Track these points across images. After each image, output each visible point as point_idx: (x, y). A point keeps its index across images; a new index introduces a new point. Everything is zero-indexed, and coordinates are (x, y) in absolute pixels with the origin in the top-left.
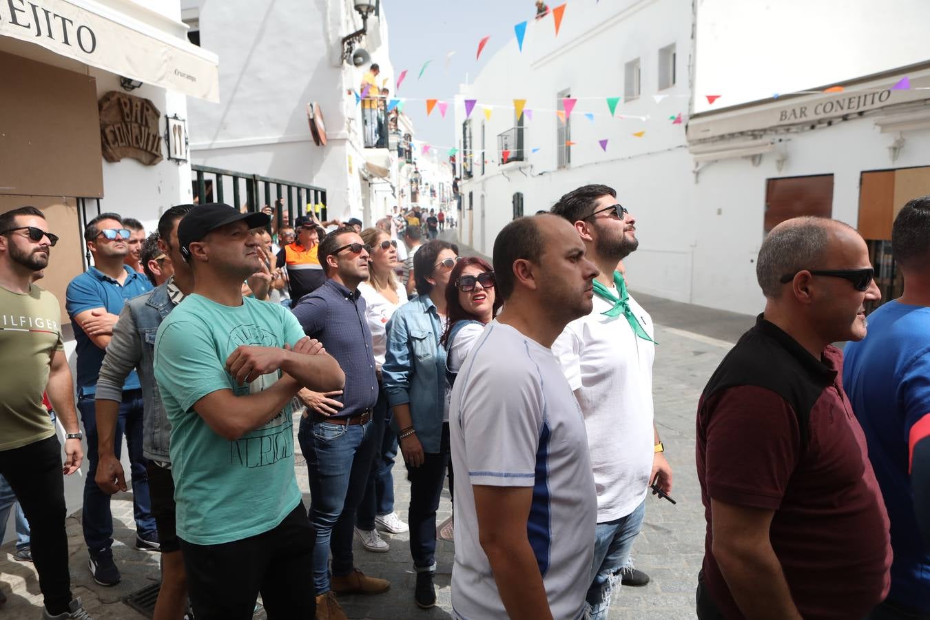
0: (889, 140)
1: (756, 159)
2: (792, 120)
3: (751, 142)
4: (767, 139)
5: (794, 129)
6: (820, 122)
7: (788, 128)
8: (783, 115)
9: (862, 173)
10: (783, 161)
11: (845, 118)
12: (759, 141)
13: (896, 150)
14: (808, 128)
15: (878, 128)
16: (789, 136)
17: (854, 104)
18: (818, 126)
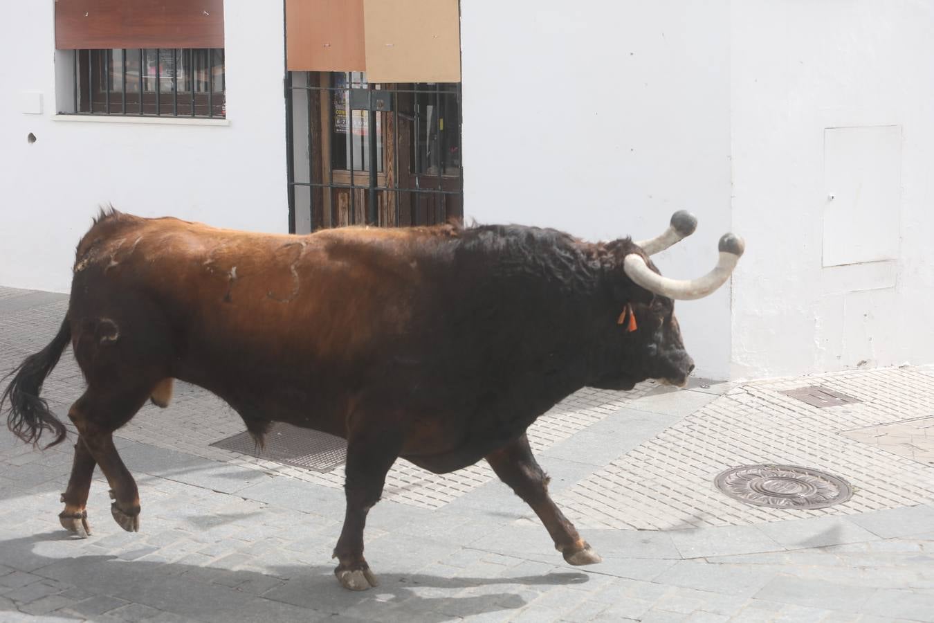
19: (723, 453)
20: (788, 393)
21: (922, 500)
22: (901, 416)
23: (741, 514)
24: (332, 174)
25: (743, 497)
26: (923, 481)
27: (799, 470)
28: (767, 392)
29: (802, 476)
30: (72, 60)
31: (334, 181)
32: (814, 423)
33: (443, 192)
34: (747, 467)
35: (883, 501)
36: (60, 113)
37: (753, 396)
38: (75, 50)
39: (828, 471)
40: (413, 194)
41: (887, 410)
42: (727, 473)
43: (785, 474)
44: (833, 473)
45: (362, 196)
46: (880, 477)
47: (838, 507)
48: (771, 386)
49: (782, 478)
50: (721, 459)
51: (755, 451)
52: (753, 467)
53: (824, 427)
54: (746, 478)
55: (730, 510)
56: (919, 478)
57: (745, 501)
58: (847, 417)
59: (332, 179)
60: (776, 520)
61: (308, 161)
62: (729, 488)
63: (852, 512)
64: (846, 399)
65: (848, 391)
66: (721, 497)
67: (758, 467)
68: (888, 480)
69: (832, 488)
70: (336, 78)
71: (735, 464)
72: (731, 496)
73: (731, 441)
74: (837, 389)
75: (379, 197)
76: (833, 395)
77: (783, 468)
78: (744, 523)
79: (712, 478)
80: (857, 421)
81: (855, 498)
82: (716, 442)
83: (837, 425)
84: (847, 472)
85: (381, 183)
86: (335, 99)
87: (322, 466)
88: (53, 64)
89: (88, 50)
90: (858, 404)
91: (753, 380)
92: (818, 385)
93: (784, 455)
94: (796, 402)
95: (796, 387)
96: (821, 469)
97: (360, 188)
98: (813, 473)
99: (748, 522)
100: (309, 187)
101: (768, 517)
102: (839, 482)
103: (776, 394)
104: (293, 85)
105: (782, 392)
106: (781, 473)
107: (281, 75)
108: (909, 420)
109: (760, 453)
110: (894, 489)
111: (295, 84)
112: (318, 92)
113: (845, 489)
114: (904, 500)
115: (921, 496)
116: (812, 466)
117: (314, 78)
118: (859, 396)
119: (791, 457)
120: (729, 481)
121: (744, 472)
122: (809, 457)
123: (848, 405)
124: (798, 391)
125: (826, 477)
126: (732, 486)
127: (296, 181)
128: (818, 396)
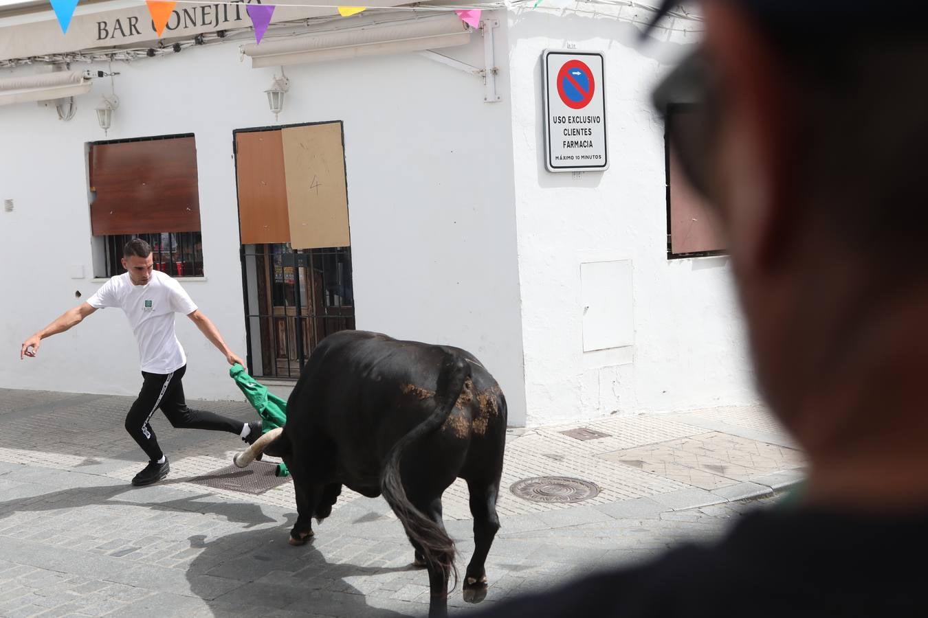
0: (265, 79)
1: (64, 107)
2: (119, 40)
3: (49, 75)
4: (77, 71)
5: (121, 55)
6: (162, 44)
7: (111, 53)
8: (102, 28)
9: (235, 132)
10: (110, 111)
11: (199, 40)
12: (64, 75)
13: (278, 95)
14: (143, 54)
15: (249, 59)
16: (116, 67)
17: (210, 18)
18: (161, 51)
19: (517, 470)
20: (563, 433)
21: (644, 494)
22: (637, 443)
23: (526, 508)
24: (273, 309)
25: (527, 497)
26: (646, 483)
27: (566, 479)
28: (550, 432)
29: (568, 483)
30: (103, 242)
31: (275, 314)
32: (579, 450)
33: (343, 316)
34: (532, 479)
35: (619, 496)
36: (97, 277)
37: (541, 435)
38: (105, 236)
39: (585, 479)
40: (324, 319)
41: (628, 440)
42: (519, 483)
43: (556, 482)
44: (588, 480)
45: (294, 322)
46: (618, 481)
47: (590, 501)
48: (552, 429)
49: (554, 484)
50: (515, 474)
51: (538, 468)
52: (536, 478)
53: (585, 452)
54: (531, 485)
55: (518, 505)
56: (643, 481)
57: (528, 500)
58: (602, 445)
59: (273, 312)
60: (547, 510)
61: (257, 301)
62: (519, 492)
63: (597, 503)
64: (601, 435)
65: (603, 430)
66: (514, 497)
67: (539, 478)
68: (624, 483)
69: (587, 489)
70: (272, 247)
71: (524, 477)
72: (519, 496)
73: (524, 464)
74: (597, 429)
75: (304, 323)
76: (593, 433)
77: (555, 478)
78: (526, 513)
79: (509, 486)
80: (608, 448)
81: (601, 495)
82: (513, 464)
83: (593, 451)
84: (597, 479)
85: (304, 313)
86: (273, 261)
87: (257, 491)
88: (90, 245)
89: (113, 236)
90: (609, 438)
91: (542, 425)
92: (584, 427)
93: (556, 470)
94: (569, 438)
95: (569, 429)
96: (580, 478)
97: (292, 317)
98: (575, 480)
99: (529, 512)
100: (258, 318)
101: (542, 509)
102: (591, 485)
103: (555, 434)
104: (246, 253)
105: (560, 432)
106: (553, 481)
107: (238, 247)
108: (641, 446)
109: (542, 469)
110: (627, 488)
111: (247, 252)
112: (263, 257)
113: (595, 489)
114: (633, 495)
115: (644, 492)
116: (574, 476)
117: (259, 248)
118: (610, 432)
119: (561, 472)
120: (520, 487)
121: (530, 482)
122: (573, 471)
123: (602, 439)
124: (570, 431)
125: (583, 482)
126: (521, 491)
127: (250, 314)
128: (582, 434)
